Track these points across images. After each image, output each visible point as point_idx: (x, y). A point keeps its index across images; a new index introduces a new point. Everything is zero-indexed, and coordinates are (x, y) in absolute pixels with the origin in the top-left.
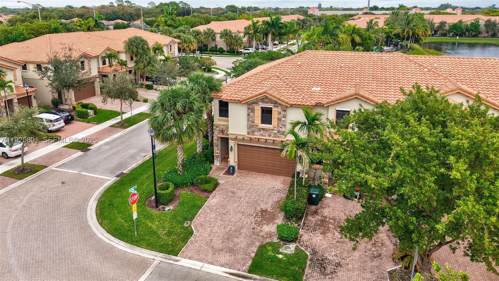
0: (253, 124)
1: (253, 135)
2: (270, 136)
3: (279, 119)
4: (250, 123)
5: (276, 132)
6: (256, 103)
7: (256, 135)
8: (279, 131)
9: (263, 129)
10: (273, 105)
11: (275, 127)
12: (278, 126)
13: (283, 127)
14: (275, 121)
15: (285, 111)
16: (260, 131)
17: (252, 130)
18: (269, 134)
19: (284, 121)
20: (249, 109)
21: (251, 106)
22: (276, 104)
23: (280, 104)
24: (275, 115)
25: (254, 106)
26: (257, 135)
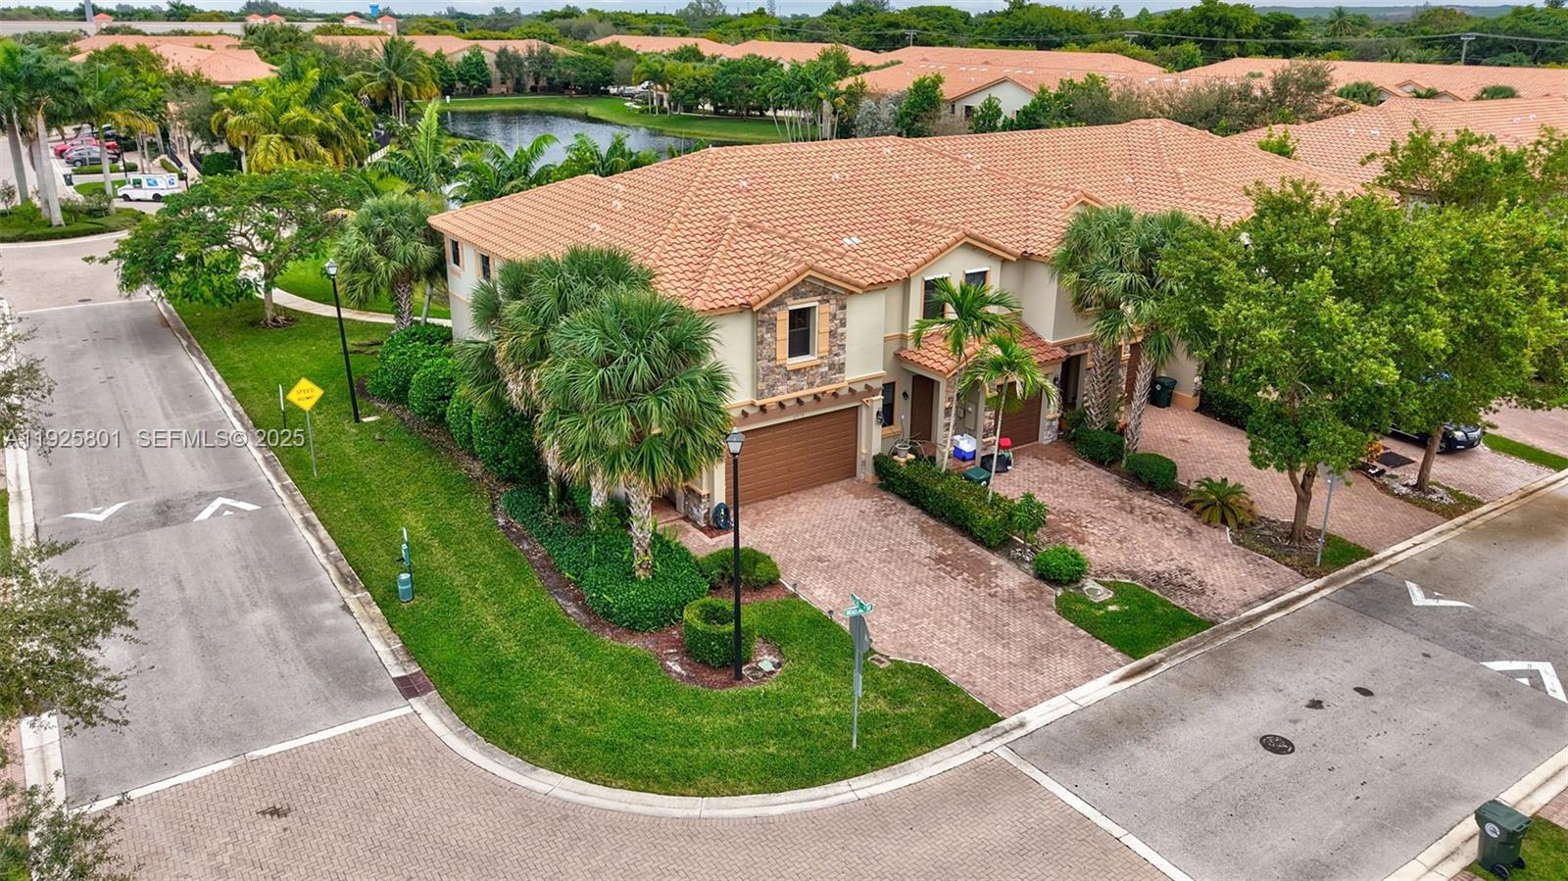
0: (771, 364)
1: (774, 395)
2: (811, 384)
3: (832, 334)
4: (764, 363)
5: (827, 368)
6: (779, 302)
7: (782, 393)
8: (831, 366)
9: (797, 371)
10: (819, 298)
11: (822, 358)
12: (830, 352)
13: (841, 352)
14: (820, 341)
15: (844, 307)
16: (789, 379)
17: (771, 383)
18: (811, 379)
19: (842, 334)
20: (759, 324)
21: (766, 316)
22: (825, 293)
23: (834, 293)
24: (821, 325)
25: (774, 313)
26: (784, 393)
